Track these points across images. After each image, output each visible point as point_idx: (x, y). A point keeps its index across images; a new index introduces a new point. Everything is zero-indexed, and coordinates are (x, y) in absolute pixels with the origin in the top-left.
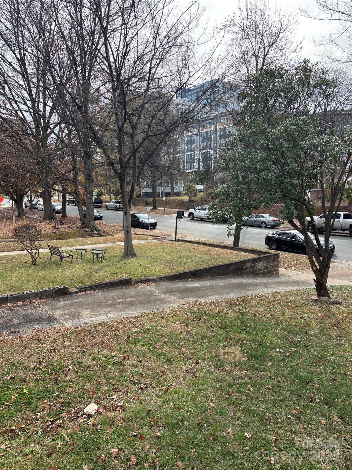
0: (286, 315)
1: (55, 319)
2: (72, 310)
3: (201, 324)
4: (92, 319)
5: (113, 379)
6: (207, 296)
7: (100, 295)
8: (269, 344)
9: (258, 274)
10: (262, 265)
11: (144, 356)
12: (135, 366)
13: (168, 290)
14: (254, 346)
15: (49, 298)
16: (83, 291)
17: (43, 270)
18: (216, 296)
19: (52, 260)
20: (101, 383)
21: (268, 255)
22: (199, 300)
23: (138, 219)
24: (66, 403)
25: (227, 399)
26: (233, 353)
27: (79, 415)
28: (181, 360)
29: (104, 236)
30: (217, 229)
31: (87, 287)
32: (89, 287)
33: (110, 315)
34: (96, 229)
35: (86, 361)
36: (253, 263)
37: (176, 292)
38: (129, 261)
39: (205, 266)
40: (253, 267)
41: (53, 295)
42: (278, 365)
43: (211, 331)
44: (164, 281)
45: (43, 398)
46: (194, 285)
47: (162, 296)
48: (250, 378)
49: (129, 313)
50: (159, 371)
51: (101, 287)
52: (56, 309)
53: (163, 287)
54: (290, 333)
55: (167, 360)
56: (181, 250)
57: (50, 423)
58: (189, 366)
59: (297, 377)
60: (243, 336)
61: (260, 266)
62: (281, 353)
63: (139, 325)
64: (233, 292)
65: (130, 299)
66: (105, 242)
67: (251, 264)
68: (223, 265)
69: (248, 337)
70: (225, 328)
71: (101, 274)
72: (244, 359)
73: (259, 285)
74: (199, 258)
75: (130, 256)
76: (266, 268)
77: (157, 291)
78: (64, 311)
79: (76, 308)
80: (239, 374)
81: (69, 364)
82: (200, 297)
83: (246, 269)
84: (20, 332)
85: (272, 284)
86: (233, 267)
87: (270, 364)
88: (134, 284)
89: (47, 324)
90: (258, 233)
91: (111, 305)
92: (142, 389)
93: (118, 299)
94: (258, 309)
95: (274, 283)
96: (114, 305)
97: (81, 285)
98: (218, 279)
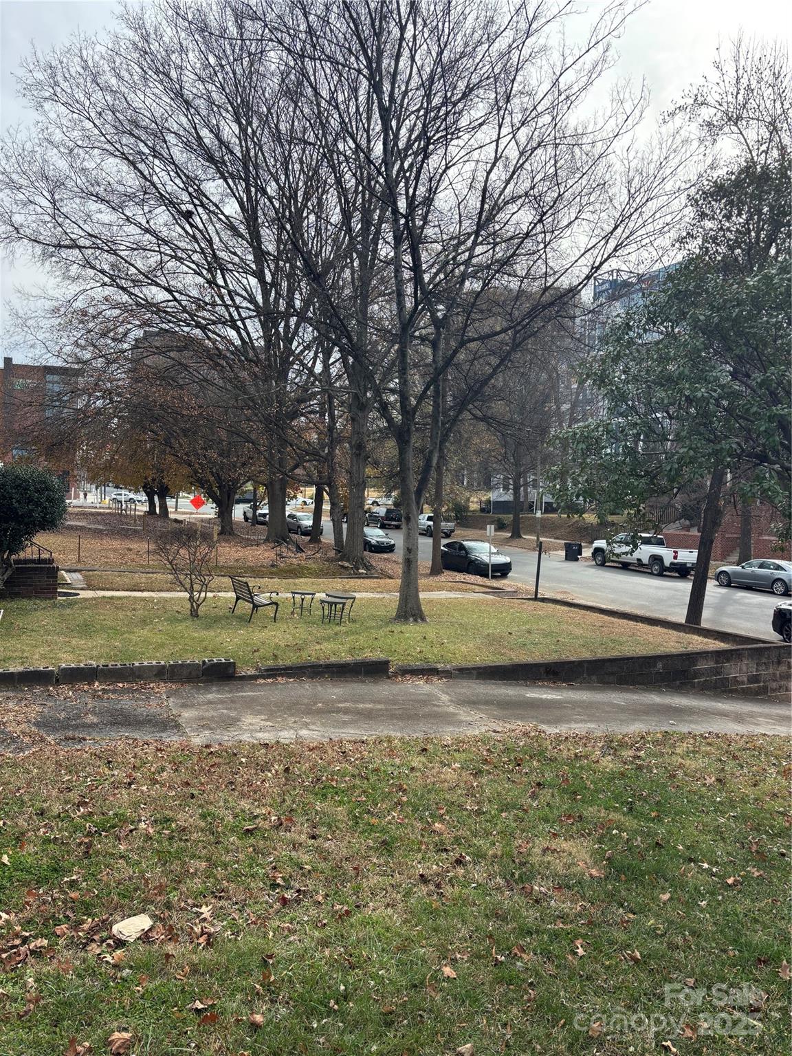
0: (766, 786)
1: (177, 726)
2: (225, 711)
3: (516, 777)
4: (260, 735)
5: (225, 866)
6: (569, 721)
7: (305, 689)
8: (688, 848)
9: (731, 691)
10: (744, 668)
11: (330, 826)
12: (296, 846)
13: (474, 698)
14: (638, 847)
15: (189, 682)
16: (269, 677)
17: (208, 627)
18: (592, 726)
19: (238, 612)
20: (191, 871)
21: (762, 645)
22: (544, 727)
23: (467, 553)
24: (82, 903)
25: (497, 963)
26: (570, 854)
27: (96, 937)
28: (419, 849)
29: (377, 578)
30: (657, 588)
31: (281, 669)
32: (284, 669)
33: (304, 732)
34: (365, 565)
35: (187, 817)
36: (717, 662)
37: (493, 704)
38: (404, 628)
39: (586, 655)
40: (717, 672)
41: (198, 677)
42: (691, 905)
43: (534, 796)
44: (469, 678)
45: (38, 882)
46: (544, 696)
47: (452, 709)
48: (590, 922)
49: (349, 733)
50: (348, 866)
51: (314, 672)
52: (193, 706)
53: (464, 690)
54: (758, 830)
55: (384, 843)
56: (539, 618)
57: (17, 942)
58: (435, 867)
59: (735, 942)
60: (614, 816)
61: (739, 671)
62: (713, 875)
63: (357, 759)
64: (641, 721)
65: (370, 706)
66: (372, 590)
67: (712, 664)
68: (632, 658)
69: (630, 822)
70: (575, 793)
71: (327, 646)
72: (594, 872)
73: (723, 714)
74: (576, 637)
75: (411, 619)
76: (754, 679)
77: (445, 698)
78: (207, 711)
79: (236, 709)
80: (566, 906)
81: (143, 818)
82: (549, 722)
83: (697, 674)
84: (84, 739)
85: (760, 716)
86: (660, 665)
87: (666, 897)
88: (395, 675)
89: (153, 732)
90: (760, 606)
91: (320, 712)
92: (284, 901)
93: (340, 702)
94: (687, 762)
95: (767, 716)
96: (327, 711)
97: (270, 663)
98: (614, 689)
